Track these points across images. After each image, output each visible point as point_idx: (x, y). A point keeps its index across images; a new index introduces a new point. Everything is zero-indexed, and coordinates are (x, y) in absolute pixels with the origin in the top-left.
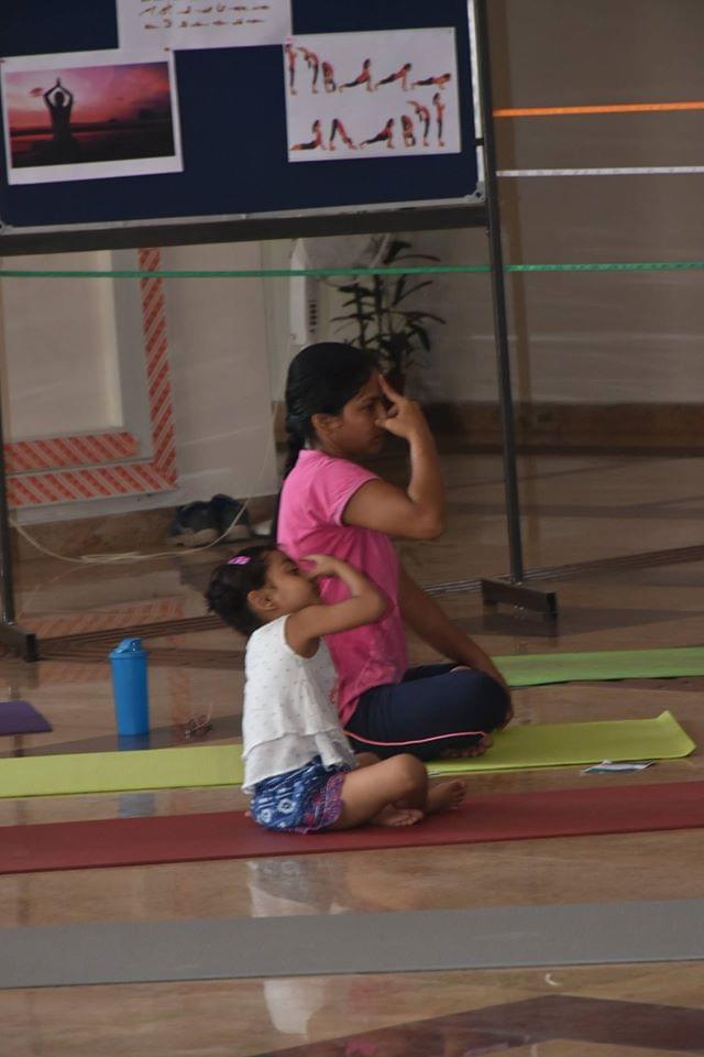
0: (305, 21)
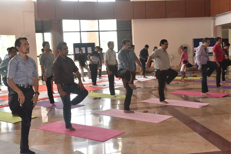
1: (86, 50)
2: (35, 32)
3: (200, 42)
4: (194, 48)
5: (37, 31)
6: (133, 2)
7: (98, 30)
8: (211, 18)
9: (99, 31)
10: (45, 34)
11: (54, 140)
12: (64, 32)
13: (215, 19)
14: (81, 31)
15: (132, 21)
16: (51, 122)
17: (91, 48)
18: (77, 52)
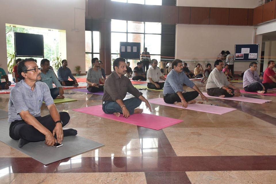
0: (250, 53)
1: (132, 49)
2: (85, 30)
3: (242, 48)
4: (236, 54)
5: (87, 29)
6: (179, 7)
7: (144, 32)
8: (253, 27)
9: (144, 34)
10: (94, 32)
11: (93, 123)
12: (112, 32)
13: (257, 28)
14: (128, 32)
15: (177, 26)
16: (92, 106)
17: (136, 47)
18: (123, 50)
